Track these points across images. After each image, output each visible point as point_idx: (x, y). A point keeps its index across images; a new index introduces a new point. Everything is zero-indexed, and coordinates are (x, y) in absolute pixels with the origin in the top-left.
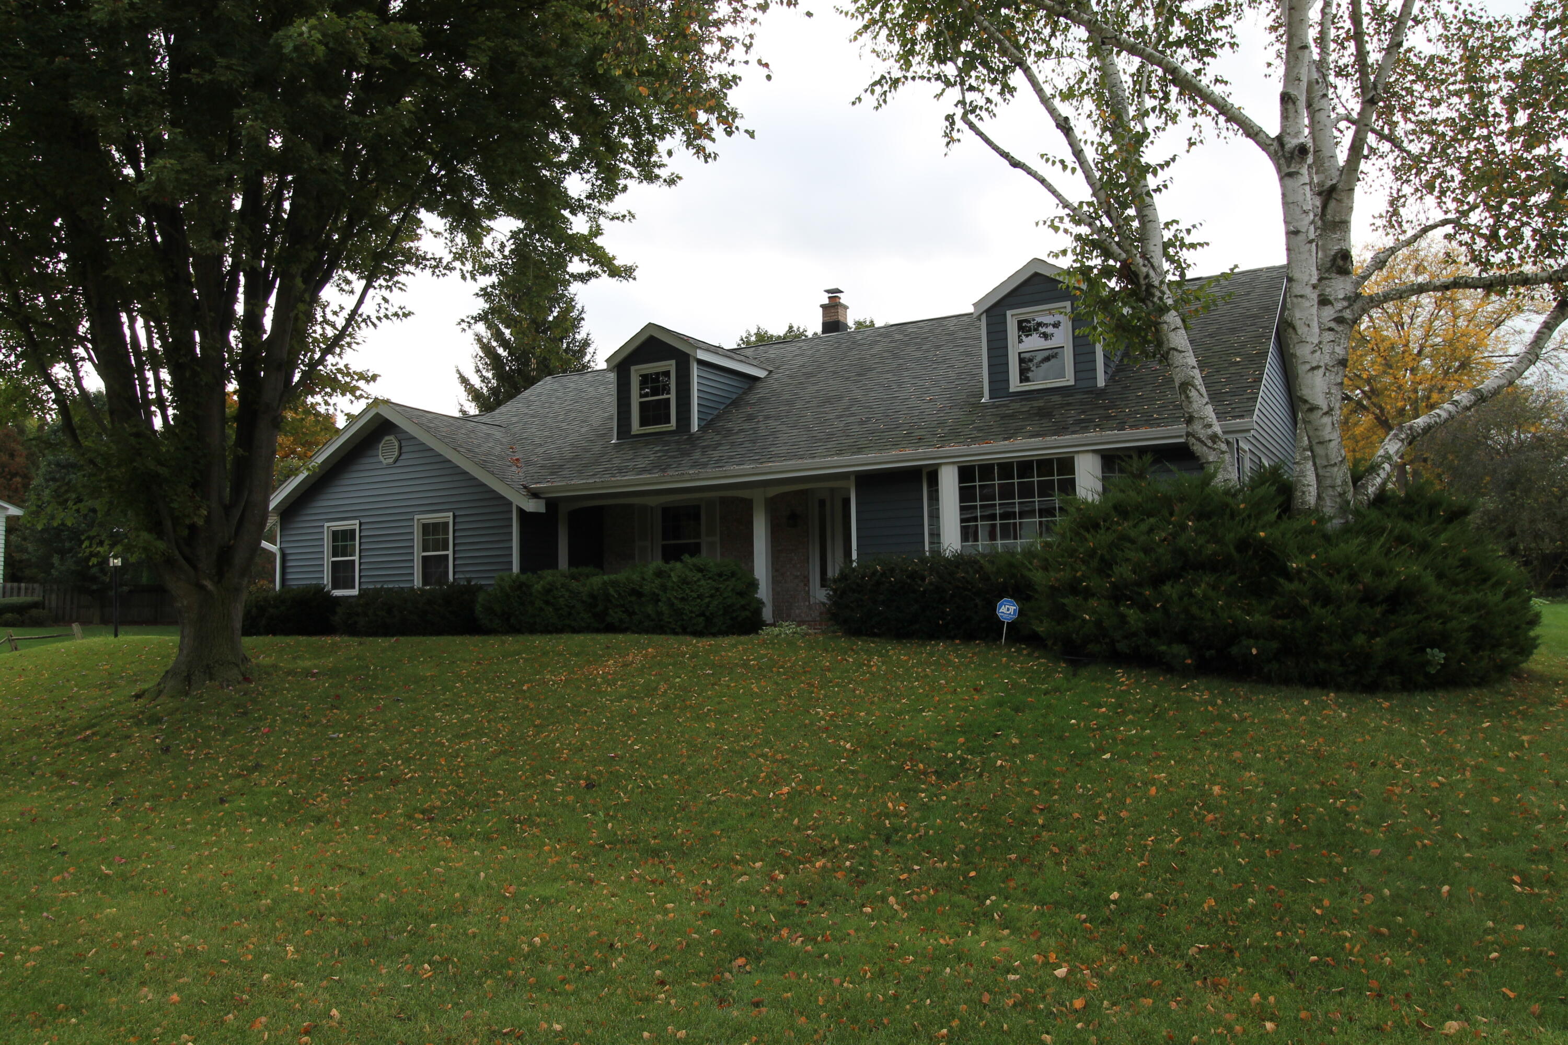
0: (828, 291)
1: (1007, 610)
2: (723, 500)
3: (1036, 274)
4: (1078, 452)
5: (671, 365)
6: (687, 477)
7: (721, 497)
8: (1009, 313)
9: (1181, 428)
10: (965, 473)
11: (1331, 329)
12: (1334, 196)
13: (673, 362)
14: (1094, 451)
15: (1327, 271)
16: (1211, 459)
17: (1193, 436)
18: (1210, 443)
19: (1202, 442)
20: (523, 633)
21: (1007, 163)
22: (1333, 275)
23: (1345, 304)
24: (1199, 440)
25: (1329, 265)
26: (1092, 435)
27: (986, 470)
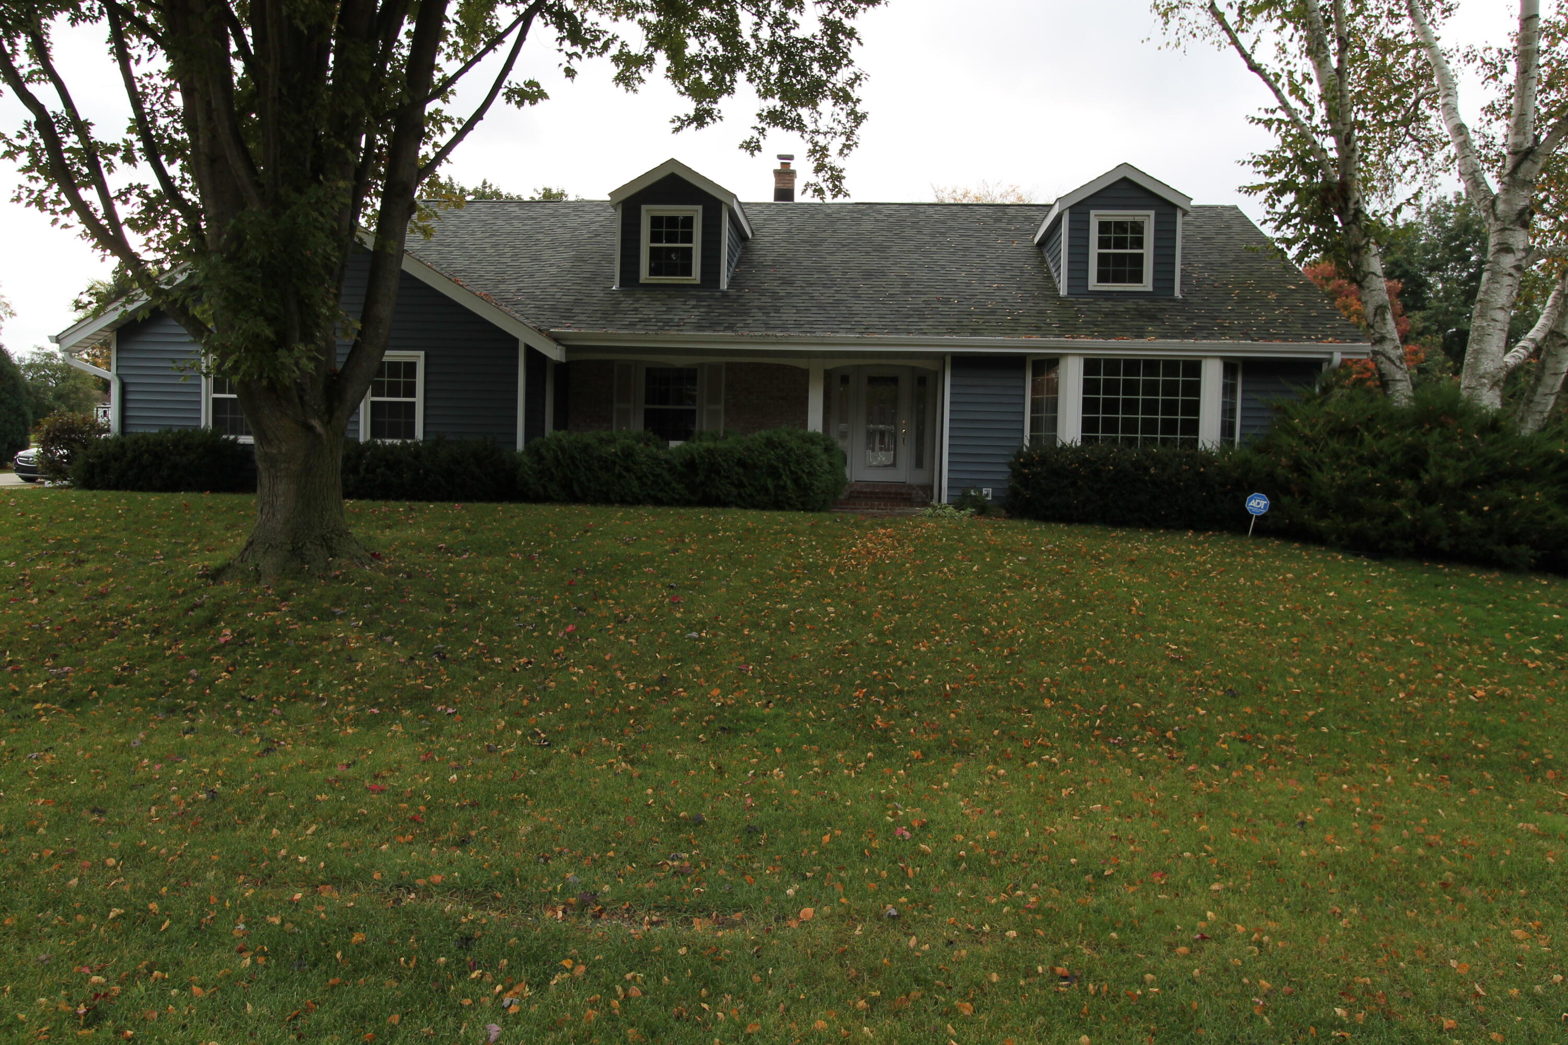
0: (780, 157)
1: (1257, 504)
2: (730, 367)
3: (1125, 180)
4: (1206, 357)
5: (696, 212)
6: (773, 340)
7: (727, 363)
8: (1093, 213)
9: (1366, 346)
10: (1091, 366)
11: (1510, 275)
12: (1530, 157)
13: (700, 208)
14: (1221, 358)
15: (1512, 223)
16: (1398, 377)
17: (1384, 355)
18: (1398, 363)
19: (1393, 362)
20: (586, 503)
21: (1245, 65)
22: (1518, 228)
23: (1524, 254)
24: (1389, 359)
25: (1513, 218)
26: (1226, 342)
27: (1112, 365)
